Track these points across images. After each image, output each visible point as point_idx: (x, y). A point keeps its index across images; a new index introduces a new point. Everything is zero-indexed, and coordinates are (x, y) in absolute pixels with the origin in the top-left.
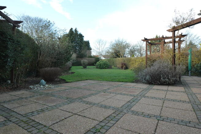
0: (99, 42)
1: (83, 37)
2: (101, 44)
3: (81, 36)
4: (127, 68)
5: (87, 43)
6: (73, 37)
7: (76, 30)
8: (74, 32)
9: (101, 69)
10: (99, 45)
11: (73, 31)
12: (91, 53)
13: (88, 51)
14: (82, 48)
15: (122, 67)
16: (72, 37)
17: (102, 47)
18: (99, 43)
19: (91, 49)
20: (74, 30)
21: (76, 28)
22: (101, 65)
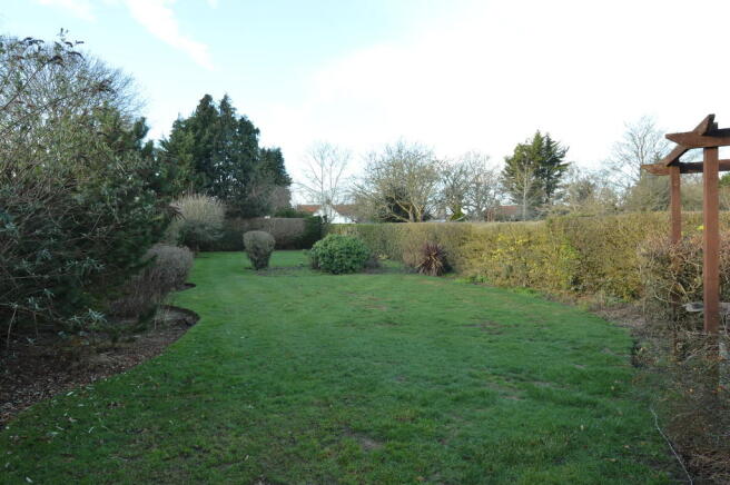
0: (322, 154)
1: (257, 131)
2: (327, 162)
3: (248, 130)
4: (447, 269)
5: (274, 159)
6: (211, 131)
7: (224, 104)
8: (219, 110)
9: (334, 273)
10: (322, 166)
11: (212, 107)
12: (287, 196)
13: (277, 188)
14: (252, 178)
15: (427, 266)
16: (207, 130)
17: (334, 175)
18: (320, 160)
19: (287, 182)
20: (216, 102)
21: (226, 97)
22: (332, 257)
